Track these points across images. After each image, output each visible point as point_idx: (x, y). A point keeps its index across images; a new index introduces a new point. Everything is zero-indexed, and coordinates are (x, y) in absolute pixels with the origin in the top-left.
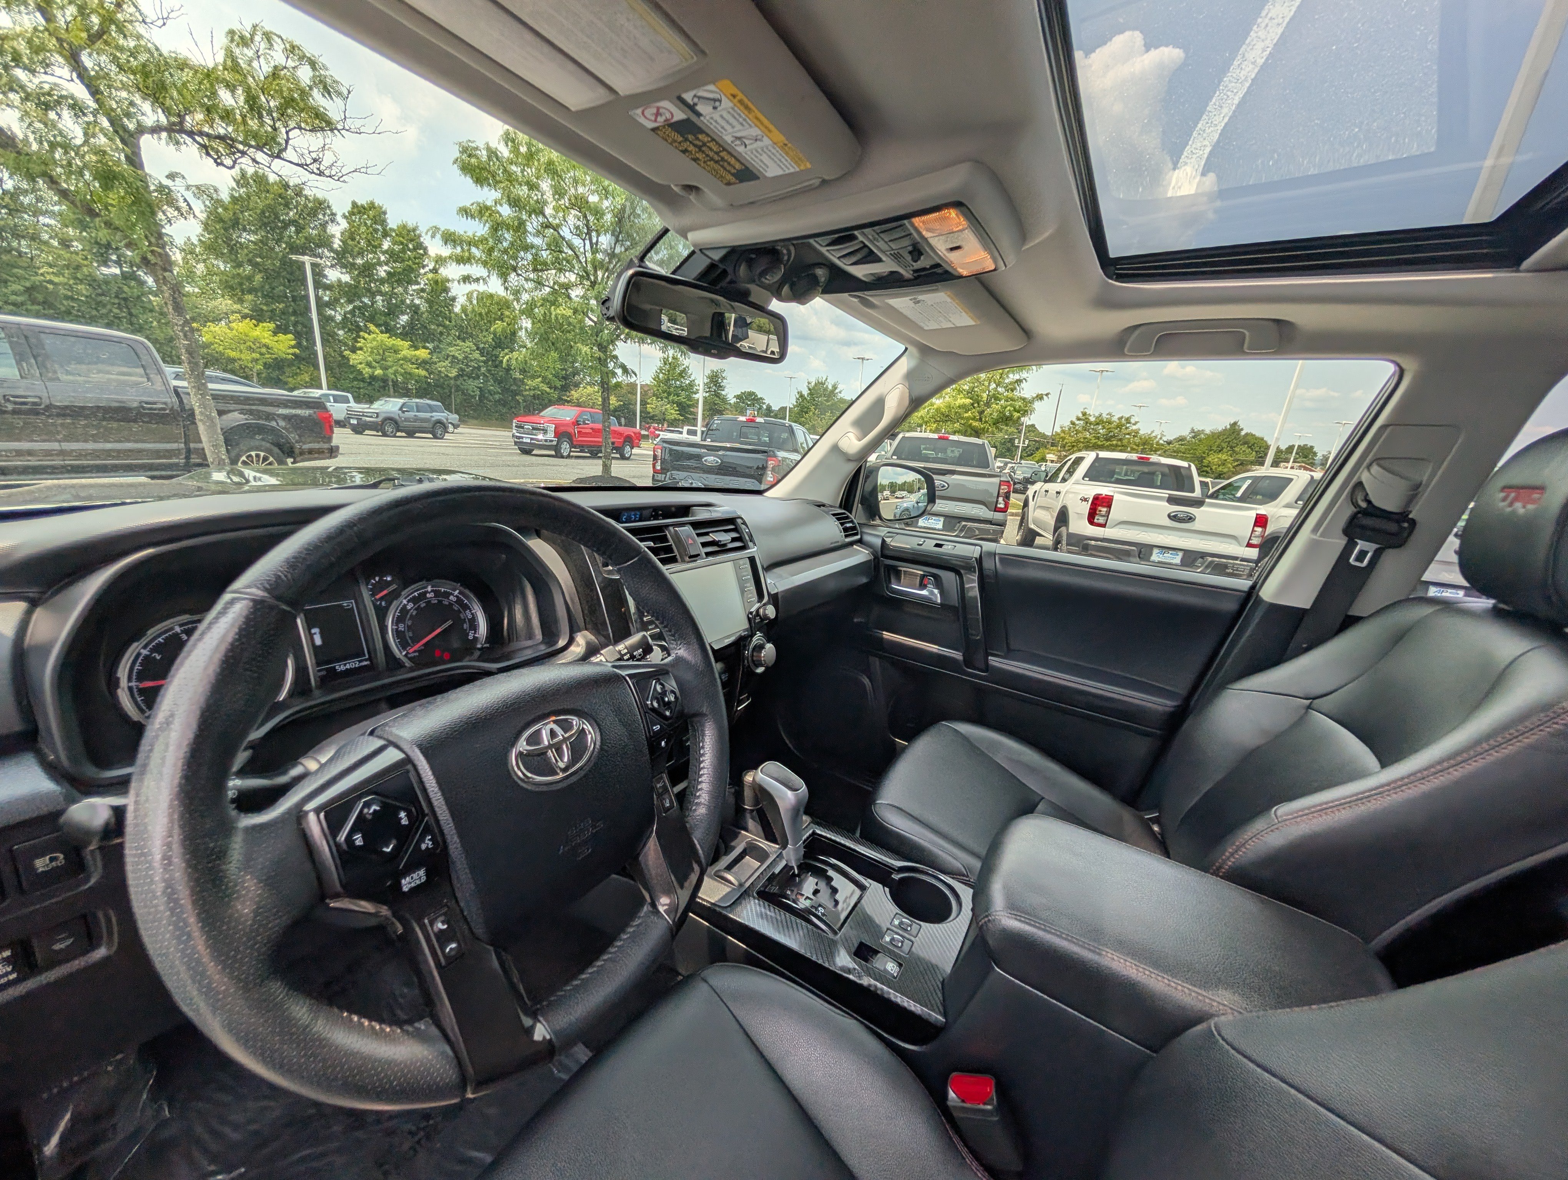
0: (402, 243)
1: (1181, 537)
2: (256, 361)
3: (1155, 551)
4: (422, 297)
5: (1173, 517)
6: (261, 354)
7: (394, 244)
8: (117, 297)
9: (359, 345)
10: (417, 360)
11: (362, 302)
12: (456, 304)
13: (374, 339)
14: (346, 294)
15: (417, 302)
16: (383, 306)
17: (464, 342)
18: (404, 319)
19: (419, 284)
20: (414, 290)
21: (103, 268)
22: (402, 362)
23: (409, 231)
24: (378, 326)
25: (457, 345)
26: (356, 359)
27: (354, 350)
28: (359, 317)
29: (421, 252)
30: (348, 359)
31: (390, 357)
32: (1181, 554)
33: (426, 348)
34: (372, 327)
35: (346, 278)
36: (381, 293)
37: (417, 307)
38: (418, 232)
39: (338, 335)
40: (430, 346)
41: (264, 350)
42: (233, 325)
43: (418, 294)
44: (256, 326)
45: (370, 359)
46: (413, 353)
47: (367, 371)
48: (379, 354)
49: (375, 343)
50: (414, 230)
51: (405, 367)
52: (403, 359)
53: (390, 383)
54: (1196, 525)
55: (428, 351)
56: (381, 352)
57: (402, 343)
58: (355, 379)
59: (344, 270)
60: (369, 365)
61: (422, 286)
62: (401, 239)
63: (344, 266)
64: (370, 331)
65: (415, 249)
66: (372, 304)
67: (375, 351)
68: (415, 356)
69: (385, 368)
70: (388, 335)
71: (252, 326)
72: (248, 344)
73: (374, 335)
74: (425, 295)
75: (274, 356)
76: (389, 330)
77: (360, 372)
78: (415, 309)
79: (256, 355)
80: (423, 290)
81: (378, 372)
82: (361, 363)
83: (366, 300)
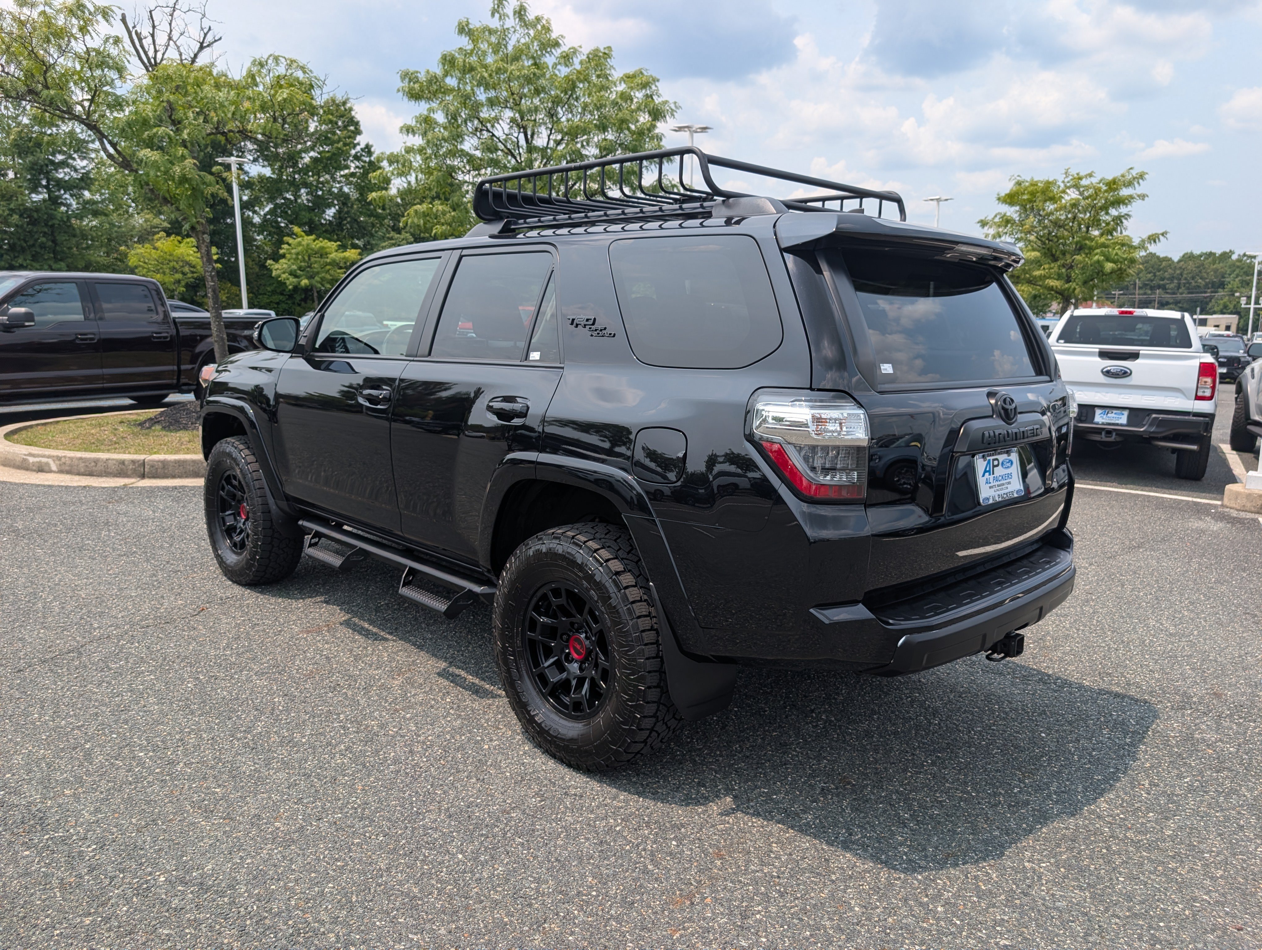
0: (331, 122)
1: (1120, 394)
2: (178, 282)
3: (1098, 412)
4: (350, 183)
5: (1107, 373)
6: (184, 274)
7: (321, 125)
8: (46, 225)
9: (281, 252)
10: (345, 263)
11: (285, 199)
12: (391, 186)
13: (299, 244)
14: (268, 191)
15: (346, 189)
16: (308, 200)
17: (400, 233)
18: (330, 213)
19: (348, 167)
20: (342, 176)
21: (33, 195)
22: (328, 267)
23: (338, 105)
24: (300, 225)
25: (391, 239)
26: (279, 268)
27: (277, 257)
28: (281, 217)
29: (352, 128)
30: (271, 271)
31: (316, 262)
32: (1126, 413)
33: (355, 246)
34: (296, 229)
35: (267, 172)
36: (306, 185)
37: (347, 196)
38: (348, 105)
39: (256, 240)
40: (360, 243)
41: (186, 269)
42: (158, 244)
43: (347, 179)
44: (180, 242)
45: (294, 267)
46: (342, 255)
47: (291, 282)
48: (304, 260)
49: (300, 248)
50: (344, 103)
51: (332, 272)
52: (329, 264)
53: (315, 294)
54: (1134, 380)
55: (359, 251)
56: (307, 258)
57: (329, 244)
58: (274, 292)
59: (266, 163)
60: (293, 274)
61: (352, 170)
62: (331, 117)
63: (266, 158)
64: (293, 234)
65: (345, 127)
66: (296, 200)
67: (300, 257)
68: (344, 258)
69: (310, 277)
70: (313, 237)
71: (176, 243)
72: (171, 264)
73: (300, 239)
74: (355, 180)
75: (195, 275)
76: (313, 229)
77: (283, 284)
78: (344, 199)
79: (178, 276)
80: (353, 175)
81: (305, 282)
82: (284, 273)
83: (289, 196)
